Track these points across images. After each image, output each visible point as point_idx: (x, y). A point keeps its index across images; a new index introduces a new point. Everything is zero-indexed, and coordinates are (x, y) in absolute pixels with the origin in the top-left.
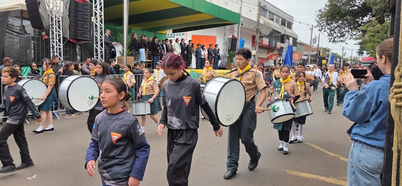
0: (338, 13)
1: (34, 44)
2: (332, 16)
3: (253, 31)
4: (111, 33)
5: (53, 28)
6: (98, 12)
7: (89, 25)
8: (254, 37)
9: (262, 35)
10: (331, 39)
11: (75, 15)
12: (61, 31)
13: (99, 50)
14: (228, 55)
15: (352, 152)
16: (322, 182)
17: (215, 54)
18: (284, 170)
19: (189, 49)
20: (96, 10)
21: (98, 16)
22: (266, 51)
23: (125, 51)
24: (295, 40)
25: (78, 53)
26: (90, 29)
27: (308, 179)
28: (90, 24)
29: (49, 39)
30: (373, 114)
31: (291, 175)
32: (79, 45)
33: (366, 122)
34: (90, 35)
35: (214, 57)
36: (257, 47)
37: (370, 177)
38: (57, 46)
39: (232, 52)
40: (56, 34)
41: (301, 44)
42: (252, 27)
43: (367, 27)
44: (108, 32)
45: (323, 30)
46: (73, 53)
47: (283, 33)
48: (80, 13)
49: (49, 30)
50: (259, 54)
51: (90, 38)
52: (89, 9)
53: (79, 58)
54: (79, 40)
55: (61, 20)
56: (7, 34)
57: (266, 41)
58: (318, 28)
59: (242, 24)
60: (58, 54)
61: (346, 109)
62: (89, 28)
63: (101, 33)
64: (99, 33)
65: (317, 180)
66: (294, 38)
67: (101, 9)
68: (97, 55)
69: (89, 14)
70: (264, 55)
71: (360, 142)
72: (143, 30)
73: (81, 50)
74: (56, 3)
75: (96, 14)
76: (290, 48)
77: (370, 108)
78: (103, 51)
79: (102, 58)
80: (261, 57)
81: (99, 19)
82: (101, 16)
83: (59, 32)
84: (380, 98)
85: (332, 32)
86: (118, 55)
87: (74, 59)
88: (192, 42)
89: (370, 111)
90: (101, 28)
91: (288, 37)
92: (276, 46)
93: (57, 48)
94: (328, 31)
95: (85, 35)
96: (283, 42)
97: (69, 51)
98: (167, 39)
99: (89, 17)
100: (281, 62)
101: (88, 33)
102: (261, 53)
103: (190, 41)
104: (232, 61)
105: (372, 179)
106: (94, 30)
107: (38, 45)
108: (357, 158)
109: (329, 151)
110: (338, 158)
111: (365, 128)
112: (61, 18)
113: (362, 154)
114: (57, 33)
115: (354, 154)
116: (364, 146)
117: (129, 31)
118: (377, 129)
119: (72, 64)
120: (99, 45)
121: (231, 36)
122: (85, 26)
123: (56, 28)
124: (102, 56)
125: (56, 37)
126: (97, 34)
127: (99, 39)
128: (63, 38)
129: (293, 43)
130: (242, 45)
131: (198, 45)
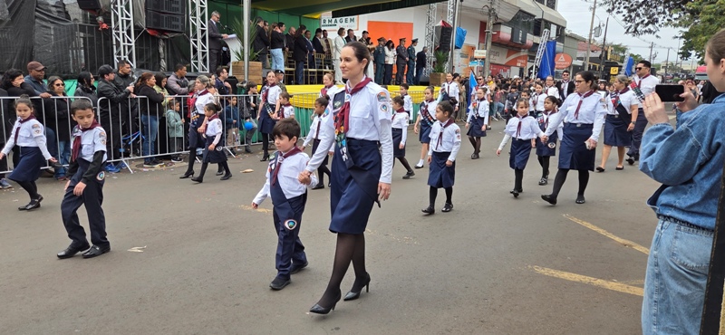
1: (84, 39)
3: (482, 13)
4: (221, 19)
5: (117, 9)
7: (180, 3)
8: (483, 25)
9: (499, 21)
10: (630, 27)
12: (131, 15)
13: (199, 50)
14: (434, 59)
15: (658, 239)
16: (598, 288)
18: (530, 267)
22: (505, 51)
23: (246, 51)
24: (561, 29)
25: (162, 56)
26: (183, 11)
27: (573, 284)
28: (183, 2)
29: (111, 29)
30: (701, 167)
31: (542, 276)
32: (164, 40)
33: (686, 183)
34: (183, 21)
35: (408, 63)
36: (489, 44)
37: (689, 284)
38: (124, 42)
39: (441, 54)
40: (122, 20)
41: (573, 37)
42: (480, 5)
43: (700, 4)
44: (216, 15)
45: (616, 10)
46: (154, 56)
47: (539, 16)
49: (110, 13)
50: (492, 57)
51: (183, 27)
53: (163, 63)
54: (163, 32)
56: (37, 20)
57: (506, 32)
58: (607, 7)
59: (461, 1)
60: (127, 57)
61: (648, 160)
62: (180, 9)
63: (203, 18)
64: (198, 18)
65: (589, 285)
66: (558, 26)
68: (196, 59)
70: (502, 59)
71: (676, 220)
72: (279, 12)
73: (167, 48)
76: (551, 45)
77: (696, 157)
78: (207, 51)
79: (205, 64)
80: (496, 62)
83: (127, 16)
84: (717, 138)
85: (633, 15)
86: (234, 58)
87: (156, 67)
88: (367, 36)
89: (695, 161)
90: (202, 9)
91: (548, 24)
92: (524, 41)
93: (124, 46)
94: (625, 12)
95: (173, 23)
96: (537, 33)
97: (146, 52)
98: (319, 30)
100: (533, 71)
101: (180, 18)
102: (496, 54)
103: (364, 32)
104: (441, 70)
105: (693, 287)
106: (190, 13)
107: (91, 40)
108: (669, 249)
109: (614, 234)
110: (630, 246)
111: (686, 193)
113: (677, 243)
114: (124, 18)
115: (663, 241)
116: (682, 228)
117: (253, 15)
118: (708, 196)
119: (151, 76)
120: (199, 40)
121: (440, 24)
122: (173, 5)
123: (122, 9)
124: (205, 61)
125: (123, 26)
126: (195, 20)
127: (199, 28)
128: (135, 27)
129: (557, 35)
130: (461, 40)
131: (379, 40)
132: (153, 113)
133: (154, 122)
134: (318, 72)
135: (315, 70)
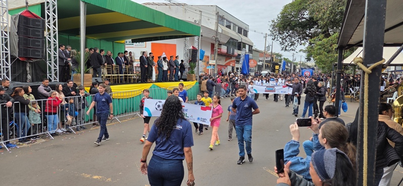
0: (289, 25)
2: (283, 27)
3: (212, 40)
6: (51, 27)
7: (41, 42)
8: (213, 45)
9: (220, 43)
10: (283, 48)
11: (25, 31)
12: (9, 50)
13: (53, 68)
14: (189, 66)
17: (176, 66)
19: (149, 62)
20: (49, 25)
21: (52, 31)
22: (224, 58)
24: (250, 47)
25: (28, 72)
26: (43, 46)
28: (43, 41)
32: (30, 63)
34: (43, 52)
35: (175, 69)
36: (216, 56)
38: (4, 66)
39: (192, 64)
41: (257, 51)
42: (211, 36)
45: (276, 39)
46: (23, 72)
47: (240, 41)
48: (31, 29)
50: (218, 62)
51: (43, 56)
52: (41, 25)
53: (29, 77)
54: (29, 58)
55: (8, 37)
57: (224, 49)
58: (272, 37)
59: (202, 36)
60: (5, 74)
62: (41, 45)
63: (55, 49)
64: (52, 49)
66: (249, 46)
67: (54, 24)
68: (51, 73)
69: (41, 30)
70: (223, 62)
72: (100, 40)
73: (32, 68)
74: (3, 19)
75: (49, 29)
76: (247, 57)
78: (58, 68)
79: (56, 76)
80: (220, 64)
81: (52, 35)
82: (54, 32)
83: (6, 50)
85: (284, 41)
87: (24, 79)
88: (152, 55)
90: (55, 45)
91: (244, 44)
92: (233, 53)
93: (3, 68)
94: (280, 40)
95: (36, 53)
96: (239, 49)
97: (18, 70)
98: (126, 51)
99: (41, 34)
100: (239, 70)
101: (41, 50)
102: (220, 60)
103: (150, 53)
104: (193, 73)
106: (47, 47)
112: (8, 35)
114: (4, 52)
120: (53, 62)
121: (191, 48)
122: (37, 43)
124: (56, 74)
125: (3, 56)
126: (50, 51)
127: (52, 55)
128: (11, 56)
129: (249, 50)
130: (202, 56)
131: (159, 57)
132: (23, 111)
133: (24, 117)
134: (125, 76)
135: (123, 75)
